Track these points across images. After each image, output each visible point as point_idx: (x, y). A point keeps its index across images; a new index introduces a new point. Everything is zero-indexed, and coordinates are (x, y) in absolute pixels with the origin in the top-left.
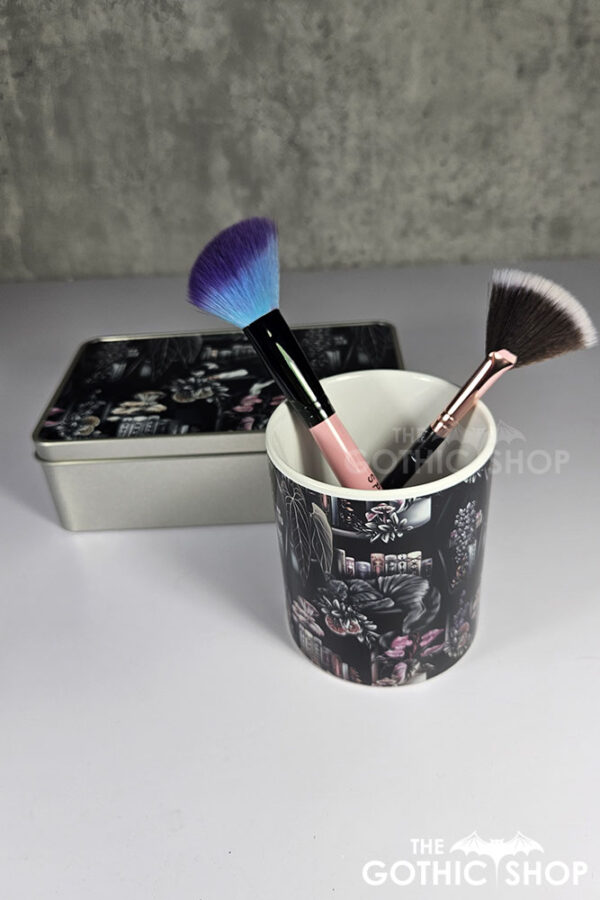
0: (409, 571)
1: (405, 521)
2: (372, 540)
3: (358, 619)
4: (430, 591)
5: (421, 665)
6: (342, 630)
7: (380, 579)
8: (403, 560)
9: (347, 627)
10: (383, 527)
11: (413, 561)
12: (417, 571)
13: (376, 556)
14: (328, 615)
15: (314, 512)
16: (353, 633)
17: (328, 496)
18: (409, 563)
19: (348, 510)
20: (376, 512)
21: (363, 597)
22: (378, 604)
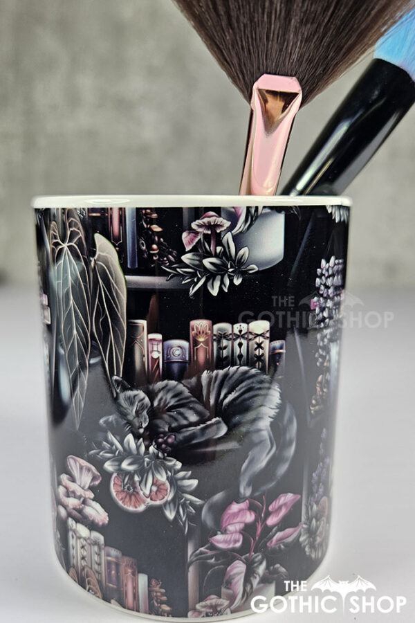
0: (251, 360)
1: (244, 251)
2: (192, 291)
3: (167, 469)
4: (281, 408)
5: (267, 567)
6: (139, 501)
7: (205, 375)
8: (242, 336)
9: (147, 492)
10: (211, 263)
11: (258, 340)
12: (263, 361)
13: (200, 324)
14: (115, 475)
15: (98, 253)
16: (158, 503)
17: (120, 209)
18: (250, 343)
19: (153, 232)
20: (200, 230)
21: (176, 420)
22: (199, 433)
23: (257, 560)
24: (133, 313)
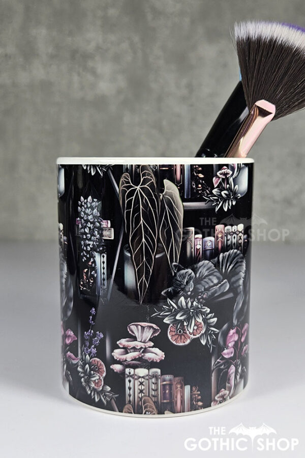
0: (238, 246)
1: (237, 186)
2: (217, 209)
3: (202, 314)
5: (242, 369)
6: (186, 338)
7: (221, 255)
8: (235, 233)
9: (191, 331)
10: (225, 194)
12: (241, 246)
13: (219, 227)
14: (171, 325)
15: (165, 191)
16: (198, 336)
17: (181, 165)
18: (238, 236)
19: (199, 177)
20: (221, 176)
21: (208, 283)
22: (218, 289)
23: (238, 363)
24: (186, 224)
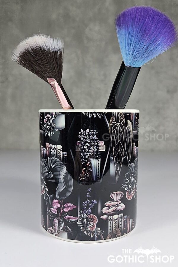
0: (57, 157)
1: (54, 124)
2: (46, 135)
3: (44, 184)
4: (67, 174)
6: (42, 192)
7: (48, 158)
8: (55, 149)
10: (49, 127)
11: (59, 151)
12: (61, 158)
13: (47, 144)
18: (57, 151)
20: (46, 118)
22: (48, 175)
23: (61, 221)
